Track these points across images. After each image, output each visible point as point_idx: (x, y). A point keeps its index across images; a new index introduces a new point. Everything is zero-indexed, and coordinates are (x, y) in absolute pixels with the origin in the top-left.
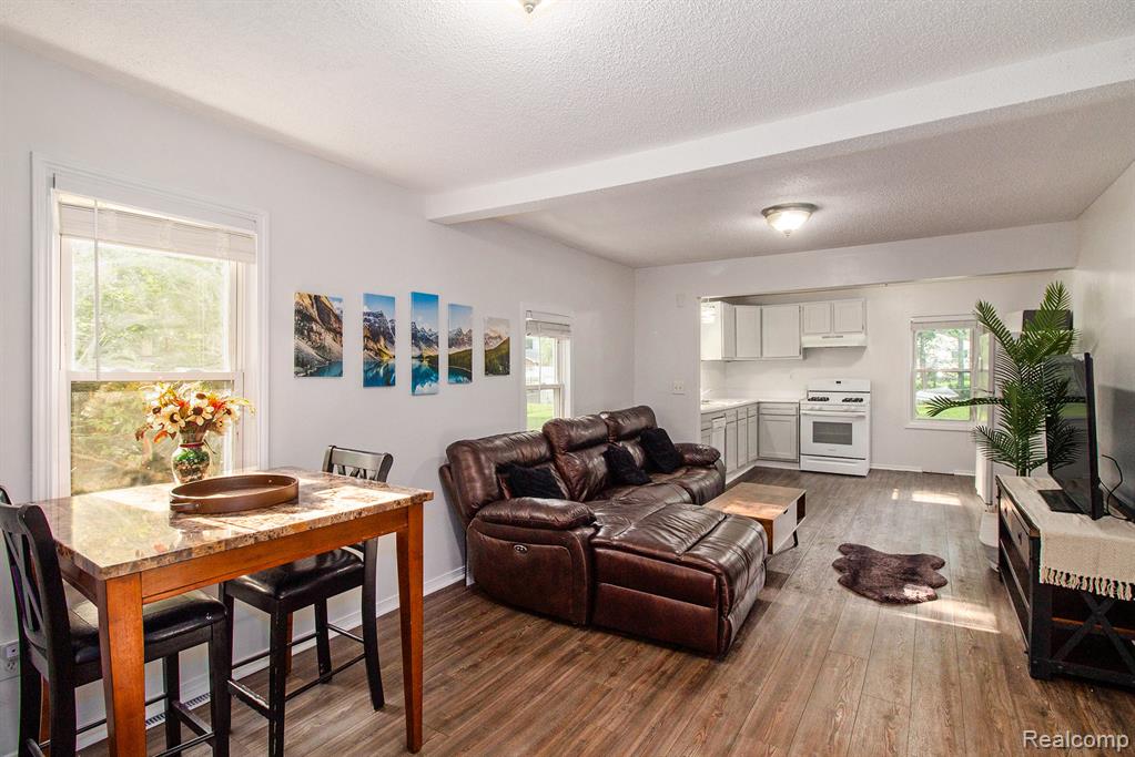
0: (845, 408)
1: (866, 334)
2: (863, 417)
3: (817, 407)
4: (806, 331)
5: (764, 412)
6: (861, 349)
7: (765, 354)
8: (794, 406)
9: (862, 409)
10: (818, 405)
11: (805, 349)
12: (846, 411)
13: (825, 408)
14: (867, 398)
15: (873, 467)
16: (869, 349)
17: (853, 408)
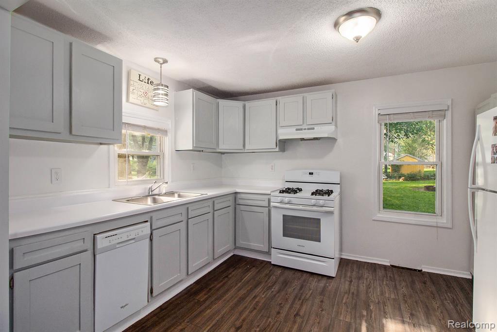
0: (313, 202)
1: (336, 126)
2: (331, 213)
3: (286, 200)
4: (282, 123)
5: (241, 202)
6: (331, 140)
7: (247, 147)
8: (267, 197)
9: (330, 204)
10: (287, 197)
11: (280, 141)
12: (314, 205)
13: (294, 201)
14: (336, 189)
15: (343, 257)
16: (340, 140)
17: (321, 202)
